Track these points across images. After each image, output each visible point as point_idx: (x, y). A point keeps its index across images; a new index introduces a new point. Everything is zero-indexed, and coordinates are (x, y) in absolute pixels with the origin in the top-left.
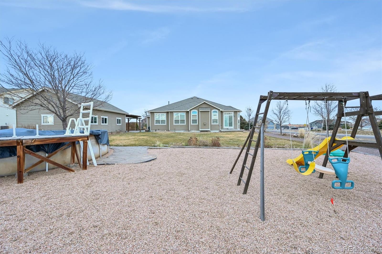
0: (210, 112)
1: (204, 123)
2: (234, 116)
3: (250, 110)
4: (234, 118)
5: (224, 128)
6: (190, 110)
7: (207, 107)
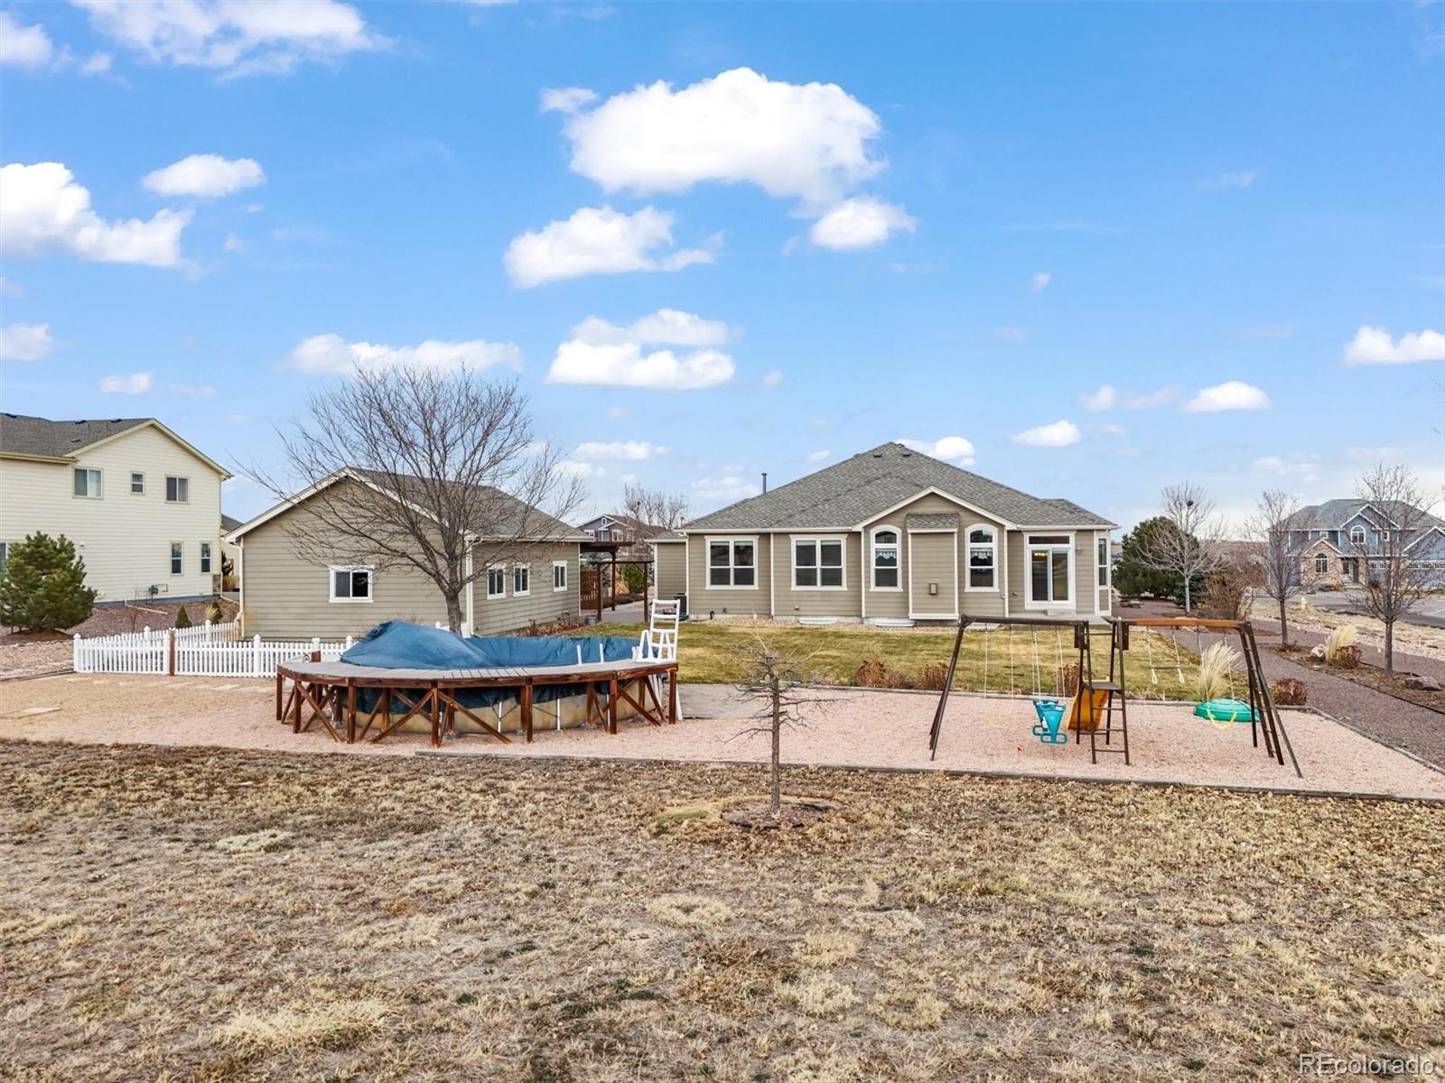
0: (956, 535)
1: (930, 585)
2: (1077, 550)
3: (1190, 504)
4: (1076, 561)
5: (1027, 608)
6: (865, 527)
7: (945, 515)
